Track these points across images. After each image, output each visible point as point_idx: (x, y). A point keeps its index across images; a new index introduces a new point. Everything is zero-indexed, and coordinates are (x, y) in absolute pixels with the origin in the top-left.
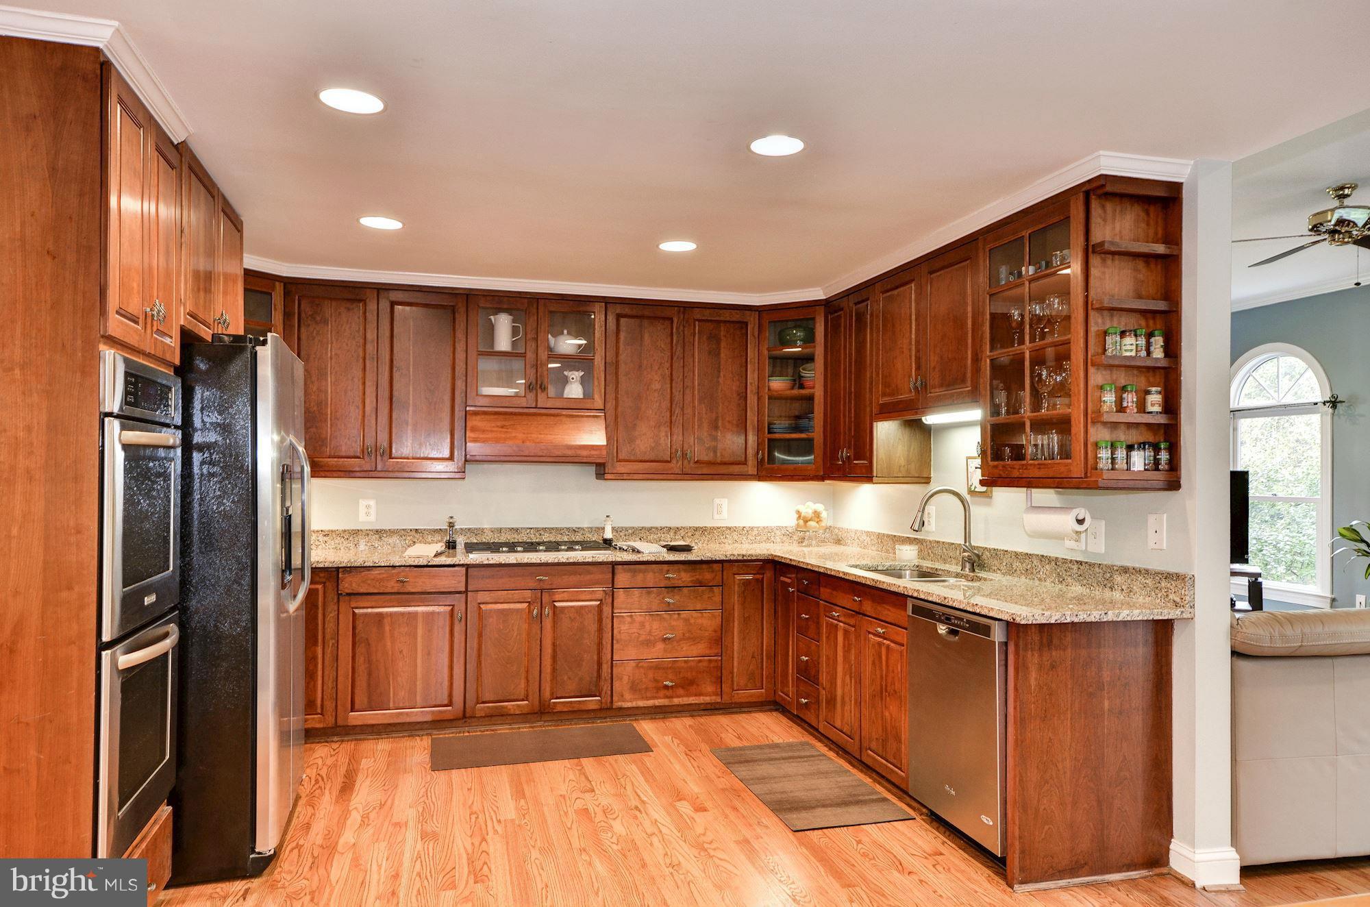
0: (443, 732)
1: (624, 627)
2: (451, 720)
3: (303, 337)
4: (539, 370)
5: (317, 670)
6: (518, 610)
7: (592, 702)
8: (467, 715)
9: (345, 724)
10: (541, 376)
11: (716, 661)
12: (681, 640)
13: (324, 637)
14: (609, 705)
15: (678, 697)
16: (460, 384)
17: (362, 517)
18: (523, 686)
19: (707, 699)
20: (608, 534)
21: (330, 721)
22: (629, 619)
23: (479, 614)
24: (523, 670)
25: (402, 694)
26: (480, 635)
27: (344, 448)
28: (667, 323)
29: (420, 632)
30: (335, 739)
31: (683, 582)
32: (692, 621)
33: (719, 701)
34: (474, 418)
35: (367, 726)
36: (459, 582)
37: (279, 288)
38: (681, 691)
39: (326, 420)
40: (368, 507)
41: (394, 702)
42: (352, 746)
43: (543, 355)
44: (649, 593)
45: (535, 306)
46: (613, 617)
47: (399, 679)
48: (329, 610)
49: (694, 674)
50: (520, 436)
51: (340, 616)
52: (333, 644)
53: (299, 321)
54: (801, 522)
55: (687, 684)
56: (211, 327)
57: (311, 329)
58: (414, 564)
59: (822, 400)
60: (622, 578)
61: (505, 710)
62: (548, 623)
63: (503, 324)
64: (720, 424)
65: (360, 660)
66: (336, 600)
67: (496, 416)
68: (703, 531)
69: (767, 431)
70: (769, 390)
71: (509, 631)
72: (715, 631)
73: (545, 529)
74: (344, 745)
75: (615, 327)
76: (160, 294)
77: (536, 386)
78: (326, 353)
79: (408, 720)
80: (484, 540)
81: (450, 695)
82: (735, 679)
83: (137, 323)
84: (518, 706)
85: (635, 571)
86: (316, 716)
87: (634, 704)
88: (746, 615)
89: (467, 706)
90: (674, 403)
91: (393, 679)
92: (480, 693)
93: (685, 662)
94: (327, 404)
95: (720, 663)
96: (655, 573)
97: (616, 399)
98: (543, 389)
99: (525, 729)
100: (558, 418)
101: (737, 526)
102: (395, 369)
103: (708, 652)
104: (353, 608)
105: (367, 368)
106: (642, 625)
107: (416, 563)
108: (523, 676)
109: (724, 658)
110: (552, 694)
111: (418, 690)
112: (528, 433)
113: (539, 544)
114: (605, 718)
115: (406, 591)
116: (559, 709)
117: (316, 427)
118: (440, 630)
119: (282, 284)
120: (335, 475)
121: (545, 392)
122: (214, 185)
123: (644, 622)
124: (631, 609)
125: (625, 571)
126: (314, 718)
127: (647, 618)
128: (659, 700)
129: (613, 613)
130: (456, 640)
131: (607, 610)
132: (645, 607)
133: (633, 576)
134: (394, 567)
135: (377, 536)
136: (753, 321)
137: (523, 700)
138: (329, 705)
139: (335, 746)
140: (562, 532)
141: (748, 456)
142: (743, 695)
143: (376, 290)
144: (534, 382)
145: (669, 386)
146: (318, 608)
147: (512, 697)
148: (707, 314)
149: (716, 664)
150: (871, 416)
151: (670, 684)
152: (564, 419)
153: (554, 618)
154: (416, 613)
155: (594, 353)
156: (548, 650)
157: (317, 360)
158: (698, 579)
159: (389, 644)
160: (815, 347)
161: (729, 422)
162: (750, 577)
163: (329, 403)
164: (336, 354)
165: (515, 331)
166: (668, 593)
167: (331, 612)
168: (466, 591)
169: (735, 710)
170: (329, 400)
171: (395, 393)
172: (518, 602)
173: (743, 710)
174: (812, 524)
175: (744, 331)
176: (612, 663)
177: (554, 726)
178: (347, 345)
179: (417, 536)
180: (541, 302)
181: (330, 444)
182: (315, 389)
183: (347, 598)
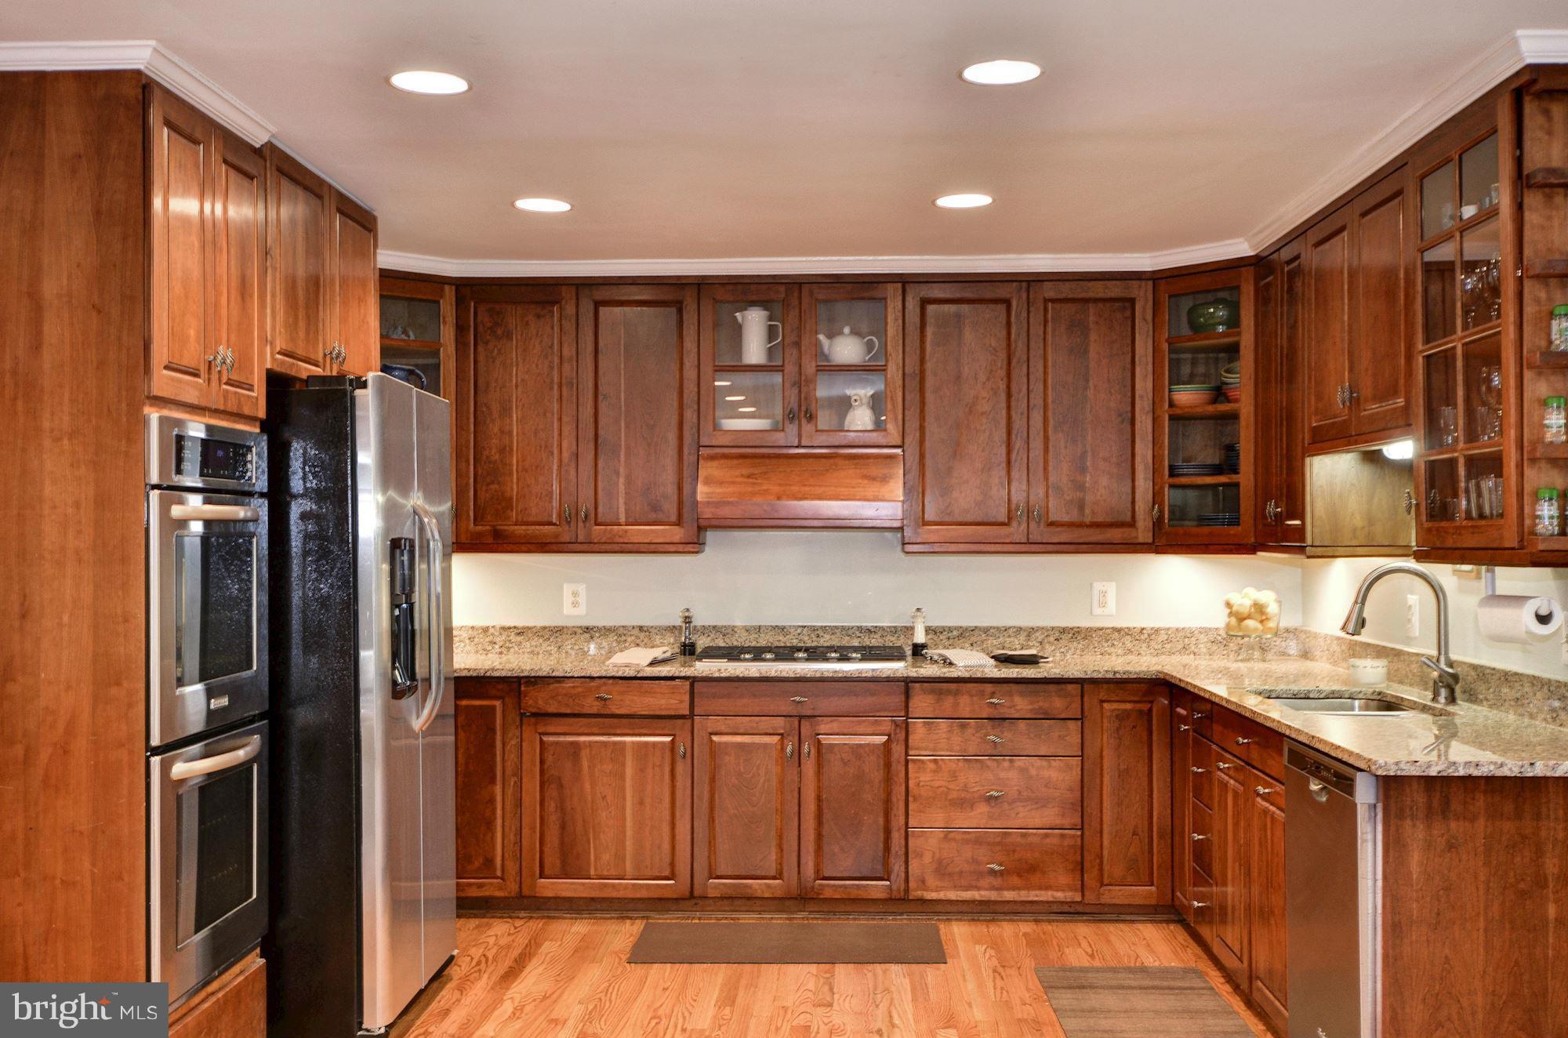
0: (665, 916)
1: (925, 778)
2: (676, 899)
3: (481, 358)
4: (804, 389)
5: (495, 818)
6: (765, 746)
7: (877, 888)
8: (696, 893)
9: (532, 894)
10: (806, 398)
11: (1074, 836)
12: (1014, 801)
13: (504, 773)
14: (902, 893)
15: (1013, 888)
16: (690, 415)
17: (568, 610)
18: (774, 857)
19: (1060, 895)
20: (920, 637)
21: (512, 887)
22: (932, 766)
23: (711, 749)
24: (773, 833)
25: (606, 857)
26: (713, 780)
27: (534, 511)
28: (1002, 308)
29: (629, 771)
30: (522, 914)
31: (1018, 711)
32: (1033, 772)
33: (1079, 899)
34: (710, 464)
35: (565, 899)
36: (681, 702)
37: (449, 292)
38: (1015, 880)
39: (511, 474)
40: (575, 594)
41: (596, 869)
42: (541, 925)
43: (809, 368)
44: (963, 726)
45: (796, 294)
46: (907, 762)
47: (602, 836)
48: (510, 735)
49: (1037, 855)
50: (776, 489)
51: (524, 744)
52: (515, 782)
53: (475, 337)
54: (1233, 621)
55: (1026, 870)
56: (321, 364)
57: (491, 346)
58: (617, 675)
59: (1252, 419)
60: (921, 703)
61: (749, 891)
62: (809, 767)
63: (754, 323)
64: (1088, 464)
65: (551, 806)
66: (518, 723)
67: (741, 461)
68: (1074, 634)
69: (1166, 472)
70: (1171, 405)
71: (752, 777)
72: (1071, 790)
73: (823, 628)
74: (531, 923)
75: (917, 320)
76: (233, 338)
77: (802, 412)
78: (511, 381)
79: (614, 894)
80: (735, 643)
81: (672, 864)
82: (1106, 868)
83: (196, 375)
84: (768, 886)
85: (940, 693)
86: (495, 880)
87: (941, 895)
88: (1122, 767)
89: (695, 881)
90: (1014, 432)
91: (594, 839)
92: (713, 861)
93: (1024, 835)
94: (512, 450)
95: (1079, 840)
96: (972, 696)
97: (922, 429)
98: (811, 417)
99: (779, 920)
100: (832, 461)
101: (1131, 625)
102: (600, 398)
103: (1058, 822)
104: (540, 734)
105: (564, 398)
106: (954, 776)
107: (620, 674)
108: (774, 843)
109: (1087, 833)
110: (817, 871)
111: (628, 853)
112: (786, 485)
113: (799, 650)
114: (902, 914)
115: (607, 712)
116: (828, 894)
117: (499, 483)
118: (657, 769)
119: (454, 287)
120: (524, 548)
121: (814, 422)
122: (321, 182)
123: (955, 772)
124: (935, 750)
125: (925, 692)
126: (491, 884)
127: (961, 764)
128: (983, 893)
129: (907, 754)
130: (679, 784)
131: (898, 750)
132: (957, 748)
133: (938, 701)
134: (592, 678)
135: (588, 635)
136: (1143, 297)
137: (774, 878)
138: (512, 868)
139: (518, 923)
140: (850, 632)
141: (1137, 513)
142: (1117, 895)
143: (573, 289)
144: (796, 408)
145: (1004, 405)
146: (495, 733)
147: (758, 873)
148: (1066, 290)
149: (1072, 842)
150: (1303, 447)
151: (997, 868)
152: (841, 462)
153: (818, 760)
154: (624, 743)
155: (887, 361)
156: (810, 807)
157: (498, 390)
158: (1041, 708)
159: (587, 786)
160: (1239, 334)
161: (1105, 459)
162: (1128, 706)
163: (515, 448)
164: (523, 380)
165: (771, 333)
166: (993, 728)
167: (511, 739)
168: (692, 715)
169: (1109, 917)
170: (515, 444)
171: (601, 432)
172: (766, 734)
173: (1123, 917)
174: (1250, 623)
175: (1128, 313)
176: (907, 832)
177: (825, 919)
178: (537, 365)
179: (642, 635)
180: (805, 289)
181: (517, 506)
182: (496, 430)
183: (533, 720)
